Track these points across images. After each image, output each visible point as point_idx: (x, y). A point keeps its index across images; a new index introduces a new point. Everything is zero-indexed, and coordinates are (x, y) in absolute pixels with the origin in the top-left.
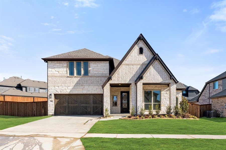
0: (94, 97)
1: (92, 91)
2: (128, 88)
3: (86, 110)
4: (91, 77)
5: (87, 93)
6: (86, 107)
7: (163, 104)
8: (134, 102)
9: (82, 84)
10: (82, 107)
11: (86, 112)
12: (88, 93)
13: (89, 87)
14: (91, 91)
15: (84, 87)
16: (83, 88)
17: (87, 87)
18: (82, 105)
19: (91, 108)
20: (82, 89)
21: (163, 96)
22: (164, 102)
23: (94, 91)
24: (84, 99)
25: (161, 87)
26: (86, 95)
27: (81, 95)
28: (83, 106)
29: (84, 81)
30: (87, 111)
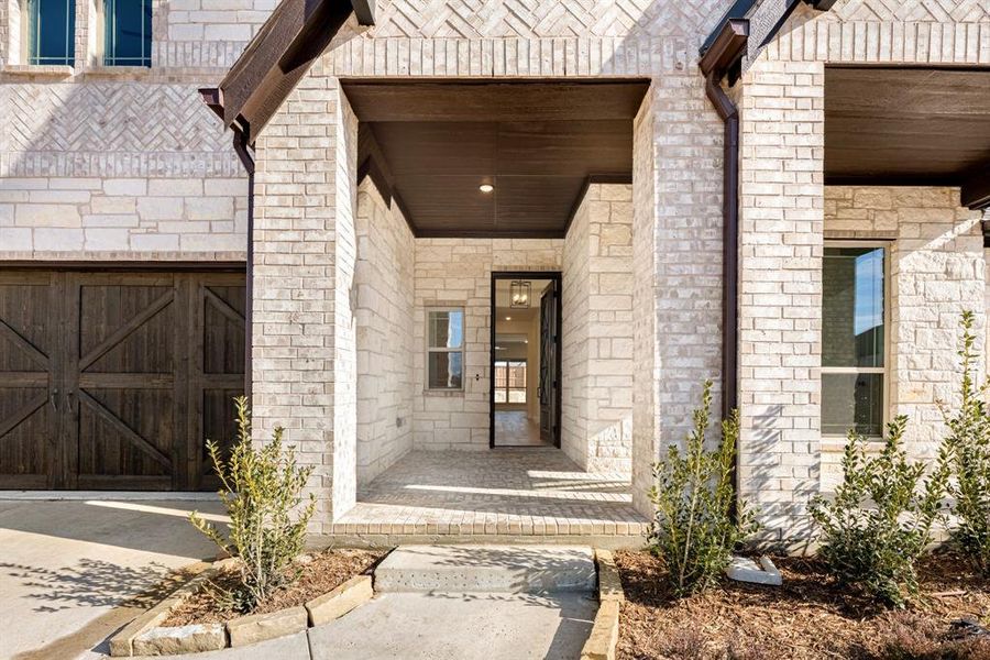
0: (215, 300)
1: (181, 227)
2: (556, 242)
3: (130, 434)
4: (172, 79)
5: (134, 248)
6: (131, 409)
7: (915, 375)
8: (682, 353)
9: (83, 149)
10: (90, 403)
11: (137, 450)
12: (146, 247)
13: (159, 185)
14: (171, 228)
15: (97, 184)
16: (85, 197)
17: (138, 186)
18: (91, 382)
19: (183, 410)
20: (79, 206)
21: (920, 299)
22: (922, 362)
23: (204, 227)
24: (109, 323)
25: (894, 210)
26: (129, 279)
27: (85, 279)
28: (99, 399)
29: (103, 124)
30: (137, 442)
